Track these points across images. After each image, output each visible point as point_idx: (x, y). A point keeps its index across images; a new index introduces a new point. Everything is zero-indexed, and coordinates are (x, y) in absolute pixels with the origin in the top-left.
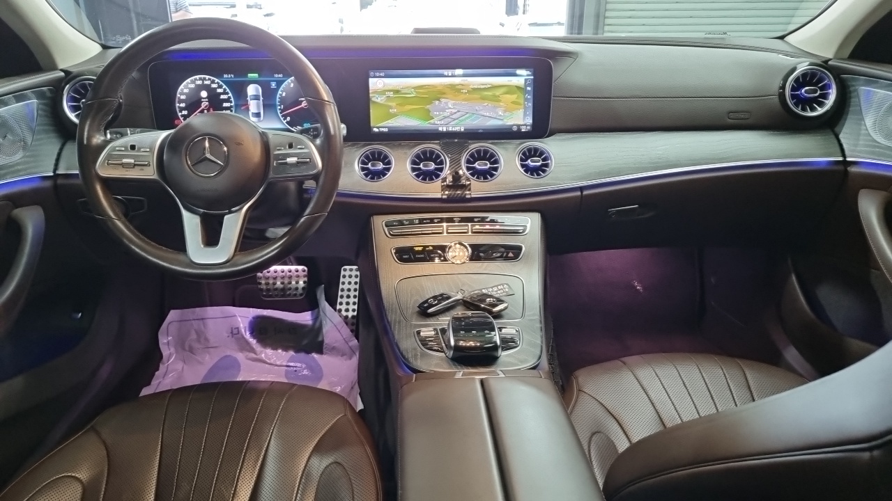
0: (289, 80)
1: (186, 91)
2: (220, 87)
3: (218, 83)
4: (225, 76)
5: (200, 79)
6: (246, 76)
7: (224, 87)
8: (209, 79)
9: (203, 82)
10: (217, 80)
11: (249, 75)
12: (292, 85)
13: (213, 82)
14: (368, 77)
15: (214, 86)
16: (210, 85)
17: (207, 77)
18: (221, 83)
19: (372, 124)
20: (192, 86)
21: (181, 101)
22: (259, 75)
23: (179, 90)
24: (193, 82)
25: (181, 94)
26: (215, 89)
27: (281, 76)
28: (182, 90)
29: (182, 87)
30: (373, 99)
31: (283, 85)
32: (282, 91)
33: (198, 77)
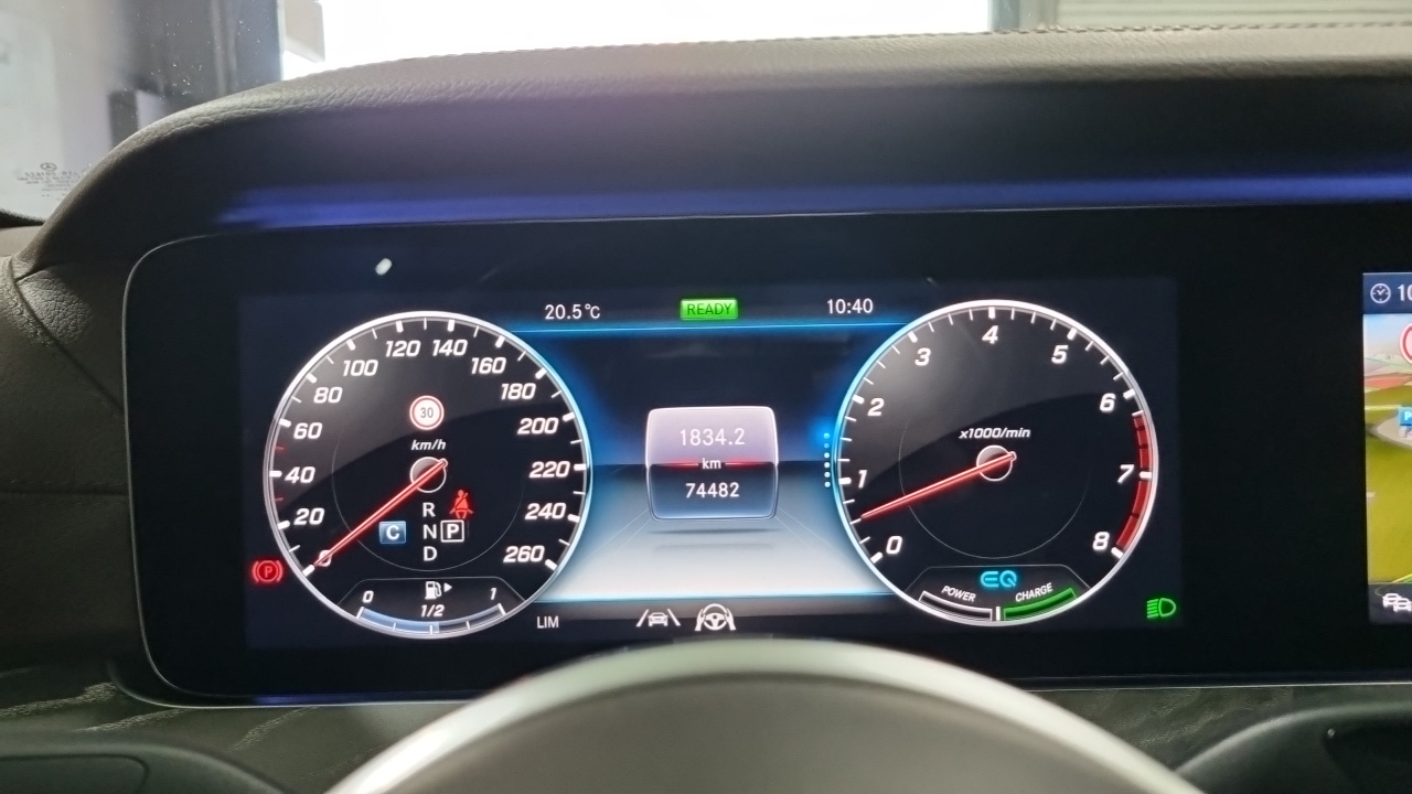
0: (910, 331)
1: (327, 396)
2: (520, 370)
3: (510, 351)
4: (554, 311)
5: (412, 330)
6: (673, 311)
7: (544, 370)
8: (462, 331)
9: (427, 347)
10: (503, 336)
11: (685, 304)
12: (925, 356)
13: (483, 346)
14: (1354, 310)
15: (486, 366)
16: (465, 362)
17: (452, 319)
18: (527, 350)
19: (1376, 571)
20: (367, 368)
21: (293, 454)
22: (741, 305)
23: (290, 394)
24: (371, 348)
25: (296, 416)
26: (494, 382)
27: (862, 306)
28: (307, 391)
29: (306, 374)
30: (1385, 430)
31: (875, 359)
32: (867, 393)
33: (398, 319)
